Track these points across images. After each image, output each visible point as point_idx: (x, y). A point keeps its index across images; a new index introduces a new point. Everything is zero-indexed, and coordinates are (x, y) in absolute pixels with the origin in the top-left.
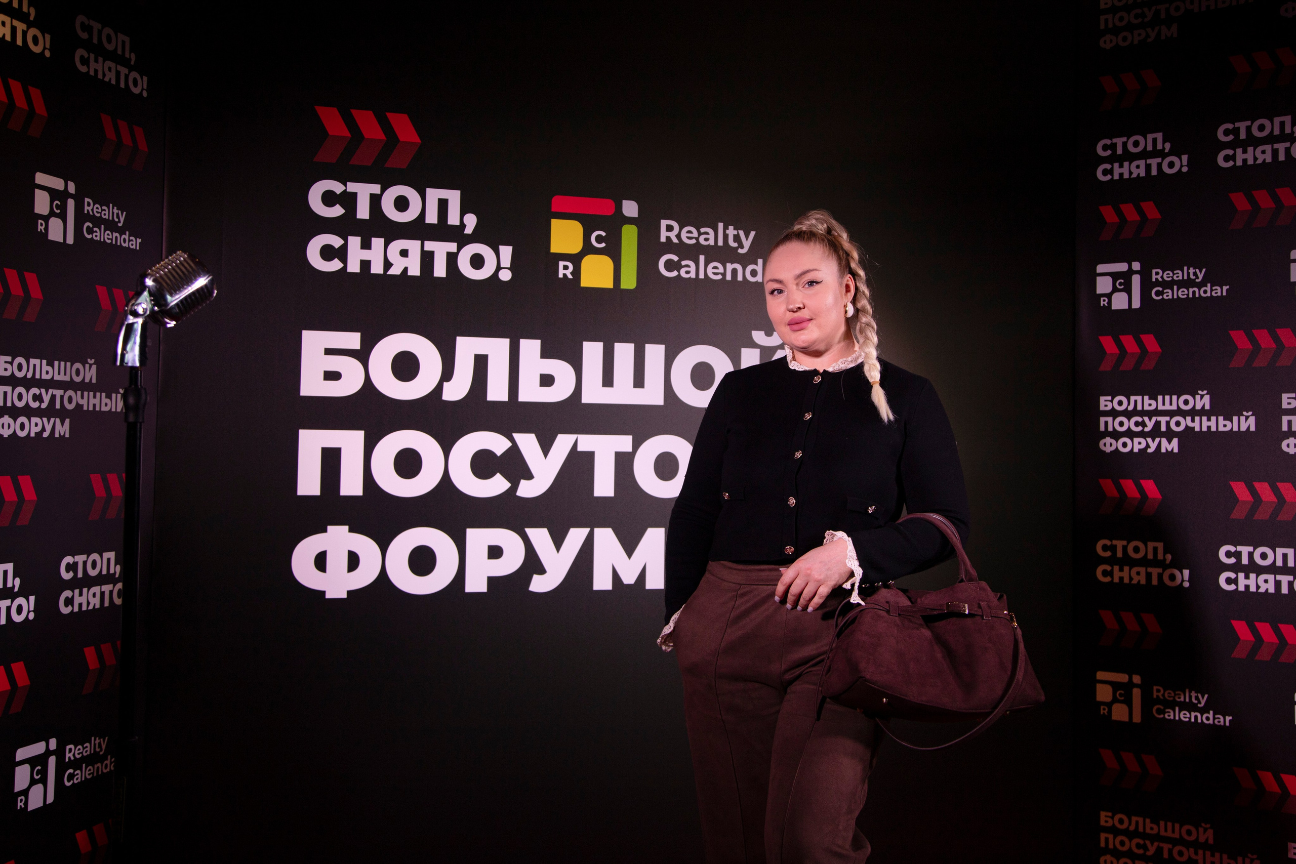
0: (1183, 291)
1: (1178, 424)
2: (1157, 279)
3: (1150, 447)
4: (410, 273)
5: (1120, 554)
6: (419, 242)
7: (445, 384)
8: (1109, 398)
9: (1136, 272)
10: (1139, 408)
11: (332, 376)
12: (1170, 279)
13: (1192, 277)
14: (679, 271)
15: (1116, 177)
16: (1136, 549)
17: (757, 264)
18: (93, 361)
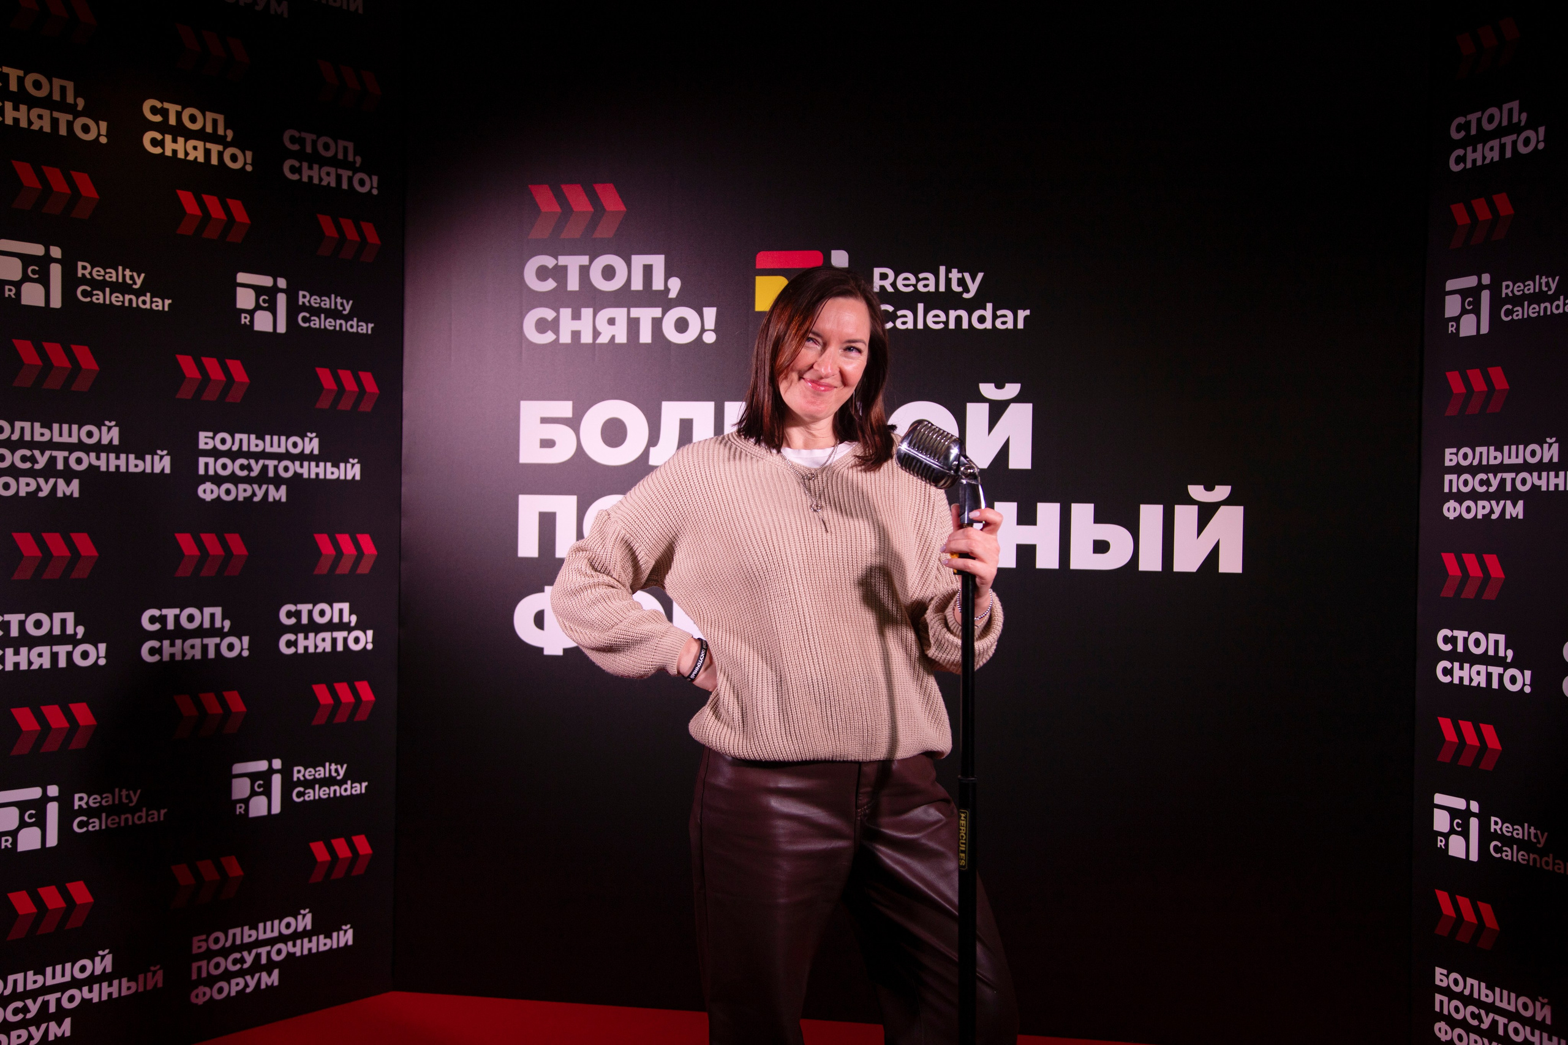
0: (1534, 308)
1: (1524, 482)
2: (1507, 294)
3: (1494, 513)
4: (617, 341)
5: (1460, 649)
6: (625, 310)
7: (652, 449)
8: (1454, 450)
9: (1486, 287)
10: (1484, 462)
11: (547, 444)
12: (1521, 292)
13: (1544, 289)
14: (894, 322)
15: (1469, 165)
16: (1477, 643)
17: (985, 310)
18: (314, 435)
